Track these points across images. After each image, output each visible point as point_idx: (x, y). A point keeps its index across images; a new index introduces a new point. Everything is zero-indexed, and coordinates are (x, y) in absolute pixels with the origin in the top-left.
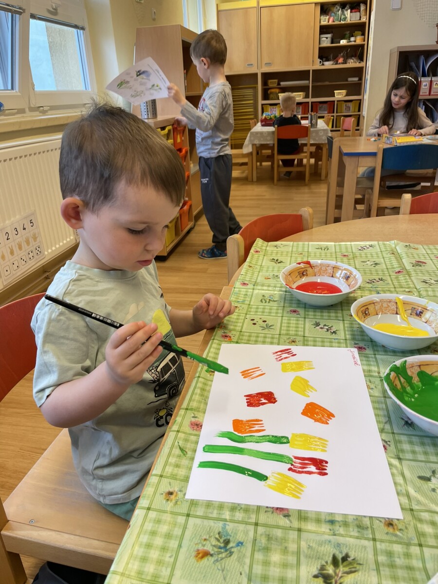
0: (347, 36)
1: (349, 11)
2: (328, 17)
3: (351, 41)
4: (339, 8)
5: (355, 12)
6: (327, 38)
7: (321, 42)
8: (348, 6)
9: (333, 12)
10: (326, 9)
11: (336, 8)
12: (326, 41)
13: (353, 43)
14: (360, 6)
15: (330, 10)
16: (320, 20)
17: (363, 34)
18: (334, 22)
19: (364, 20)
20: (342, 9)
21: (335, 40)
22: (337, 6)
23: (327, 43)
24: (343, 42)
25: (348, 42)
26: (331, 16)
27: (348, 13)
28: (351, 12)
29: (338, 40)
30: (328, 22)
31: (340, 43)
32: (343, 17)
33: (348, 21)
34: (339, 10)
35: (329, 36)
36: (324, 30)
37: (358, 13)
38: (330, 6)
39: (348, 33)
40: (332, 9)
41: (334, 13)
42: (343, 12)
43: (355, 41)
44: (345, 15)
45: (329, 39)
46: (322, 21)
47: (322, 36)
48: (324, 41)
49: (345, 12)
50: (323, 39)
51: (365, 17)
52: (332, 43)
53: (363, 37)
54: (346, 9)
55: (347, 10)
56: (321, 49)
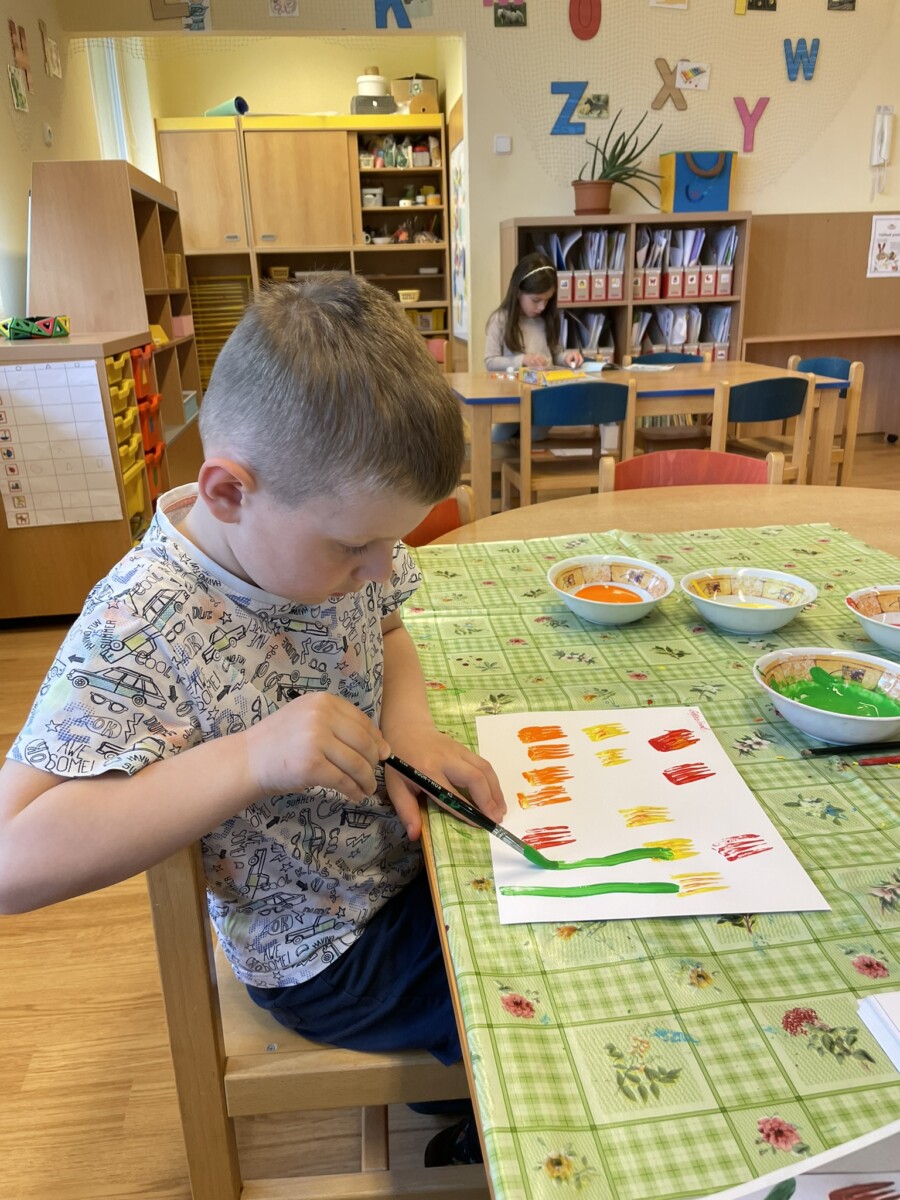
0: (410, 193)
1: (410, 148)
2: (372, 158)
3: (416, 203)
4: (391, 142)
5: (421, 151)
6: (375, 195)
7: (365, 202)
8: (407, 140)
9: (381, 149)
10: (369, 143)
11: (387, 142)
12: (374, 201)
13: (421, 207)
14: (428, 142)
15: (375, 145)
16: (360, 162)
17: (438, 191)
18: (384, 166)
19: (437, 165)
20: (397, 144)
21: (388, 200)
22: (387, 139)
23: (376, 204)
24: (405, 204)
25: (413, 204)
26: (377, 156)
27: (408, 152)
28: (414, 151)
29: (395, 199)
30: (375, 166)
31: (398, 205)
32: (399, 159)
33: (410, 167)
34: (391, 147)
35: (379, 191)
36: (368, 180)
37: (426, 154)
38: (374, 137)
39: (410, 187)
40: (379, 143)
41: (384, 151)
42: (399, 149)
43: (425, 203)
44: (403, 156)
45: (379, 198)
46: (362, 163)
47: (366, 191)
48: (370, 200)
49: (404, 151)
50: (367, 196)
51: (439, 161)
52: (384, 203)
53: (438, 196)
54: (404, 144)
55: (406, 147)
56: (366, 215)
